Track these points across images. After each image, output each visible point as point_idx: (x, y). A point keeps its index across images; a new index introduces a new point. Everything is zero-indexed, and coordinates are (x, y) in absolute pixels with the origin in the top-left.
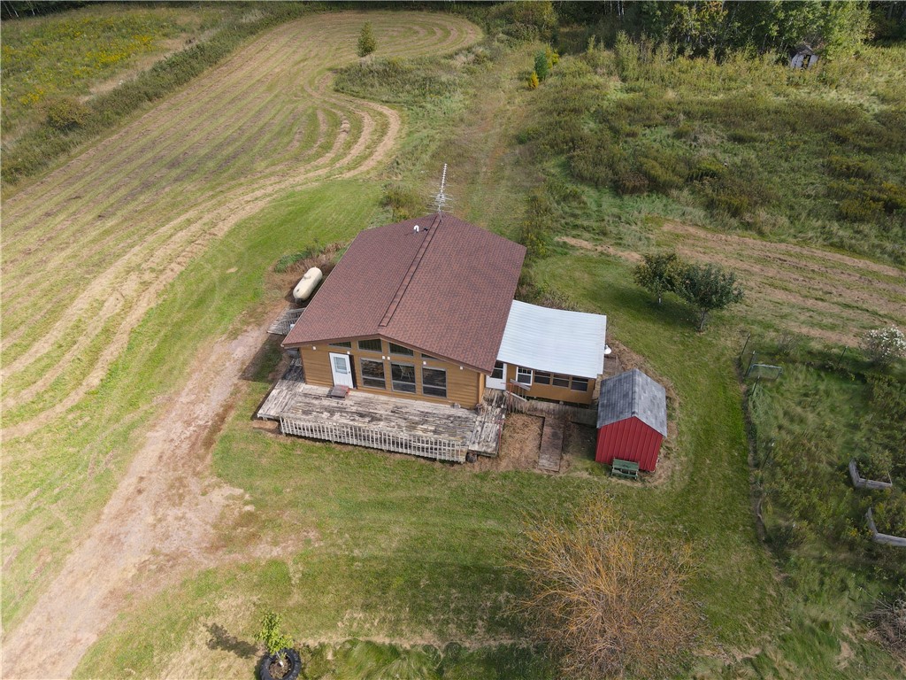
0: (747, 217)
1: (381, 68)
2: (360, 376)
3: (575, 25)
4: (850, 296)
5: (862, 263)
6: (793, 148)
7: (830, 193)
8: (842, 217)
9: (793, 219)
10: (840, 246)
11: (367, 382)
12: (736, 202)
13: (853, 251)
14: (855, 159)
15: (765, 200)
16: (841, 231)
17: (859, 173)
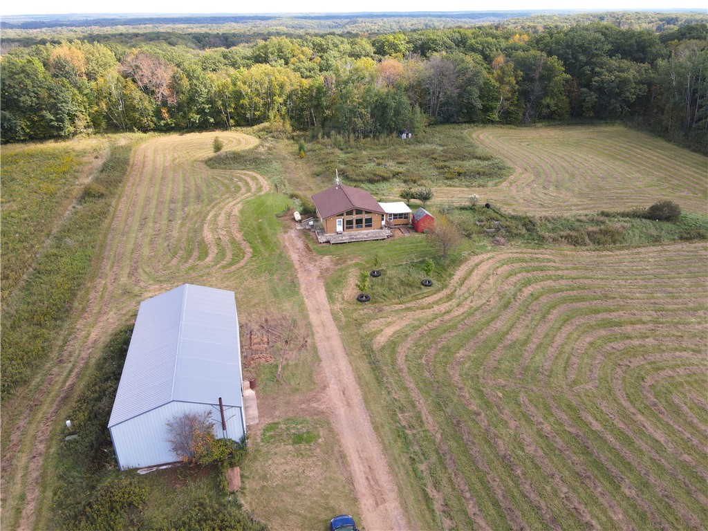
0: (419, 183)
1: (232, 156)
2: (345, 226)
3: (298, 132)
4: (459, 196)
5: (458, 189)
6: (421, 163)
7: (440, 173)
8: (447, 179)
9: (433, 182)
10: (450, 186)
11: (347, 228)
12: (414, 178)
13: (455, 186)
14: (442, 164)
15: (422, 178)
16: (449, 182)
17: (446, 167)
